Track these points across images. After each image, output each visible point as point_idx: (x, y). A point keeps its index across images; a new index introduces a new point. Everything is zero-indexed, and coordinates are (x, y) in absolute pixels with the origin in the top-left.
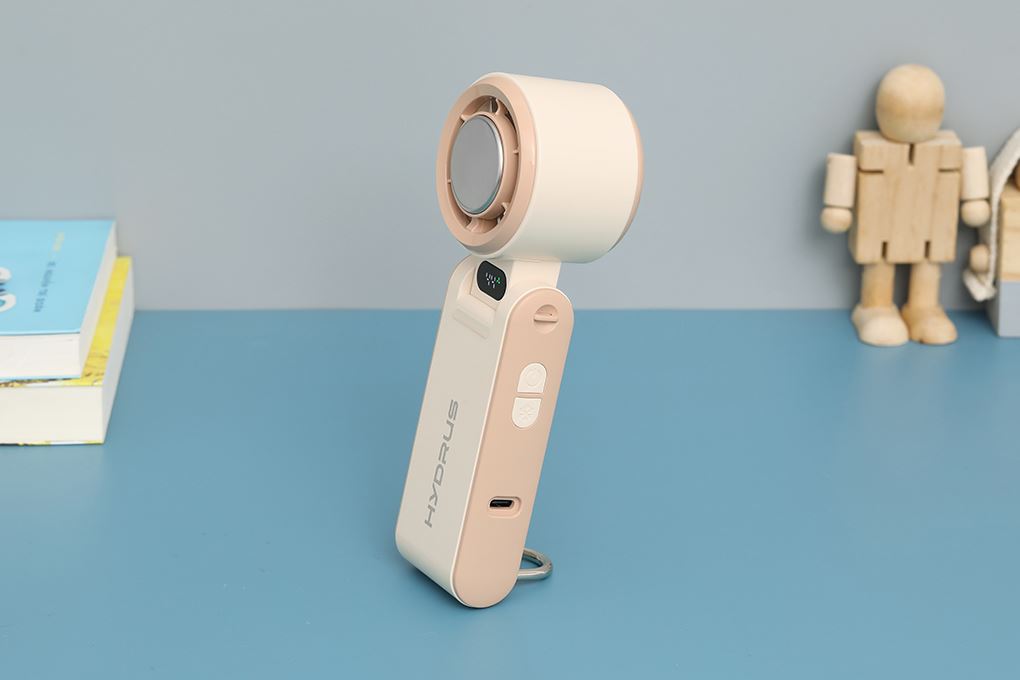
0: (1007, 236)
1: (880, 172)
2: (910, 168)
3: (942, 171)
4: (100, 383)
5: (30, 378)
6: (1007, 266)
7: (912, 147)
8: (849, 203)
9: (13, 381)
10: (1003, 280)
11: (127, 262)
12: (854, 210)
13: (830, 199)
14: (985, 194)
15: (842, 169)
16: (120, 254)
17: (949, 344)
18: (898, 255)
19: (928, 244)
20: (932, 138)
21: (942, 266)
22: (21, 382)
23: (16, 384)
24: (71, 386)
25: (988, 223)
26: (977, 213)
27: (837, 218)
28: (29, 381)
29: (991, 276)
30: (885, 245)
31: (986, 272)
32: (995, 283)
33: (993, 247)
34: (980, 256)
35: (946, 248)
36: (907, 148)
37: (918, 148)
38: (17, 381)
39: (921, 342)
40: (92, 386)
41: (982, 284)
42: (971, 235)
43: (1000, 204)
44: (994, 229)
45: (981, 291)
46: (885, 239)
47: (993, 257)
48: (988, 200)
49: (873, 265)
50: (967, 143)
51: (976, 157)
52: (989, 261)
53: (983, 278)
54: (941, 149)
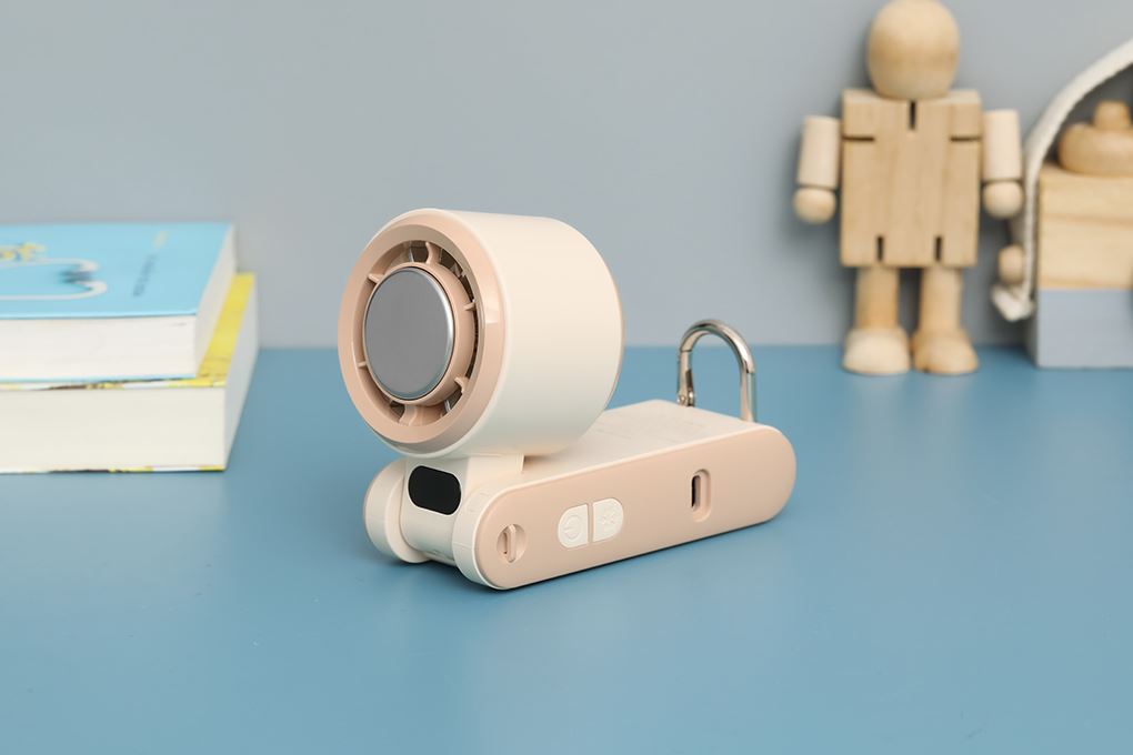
0: (1047, 227)
1: (869, 139)
2: (911, 135)
3: (955, 139)
4: (222, 383)
5: (125, 378)
6: (1048, 268)
7: (913, 108)
8: (830, 181)
9: (103, 382)
10: (1043, 288)
11: (249, 279)
12: (837, 192)
13: (806, 175)
14: (1015, 172)
15: (822, 137)
16: (240, 270)
17: (965, 375)
18: (899, 255)
19: (939, 242)
20: (942, 95)
21: (961, 271)
22: (116, 382)
23: (107, 385)
24: (182, 387)
25: (1021, 213)
26: (1004, 198)
27: (816, 202)
28: (125, 381)
29: (1027, 287)
30: (880, 241)
31: (1019, 282)
32: (1033, 296)
33: (1029, 245)
34: (1012, 261)
35: (963, 246)
36: (905, 107)
37: (921, 108)
38: (109, 382)
39: (927, 371)
40: (212, 387)
41: (1015, 297)
42: (998, 230)
43: (1038, 186)
44: (1029, 220)
45: (1013, 307)
46: (880, 231)
47: (1029, 259)
48: (1021, 182)
49: (866, 269)
50: (989, 104)
51: (1003, 127)
52: (1024, 266)
53: (1016, 290)
54: (952, 110)
